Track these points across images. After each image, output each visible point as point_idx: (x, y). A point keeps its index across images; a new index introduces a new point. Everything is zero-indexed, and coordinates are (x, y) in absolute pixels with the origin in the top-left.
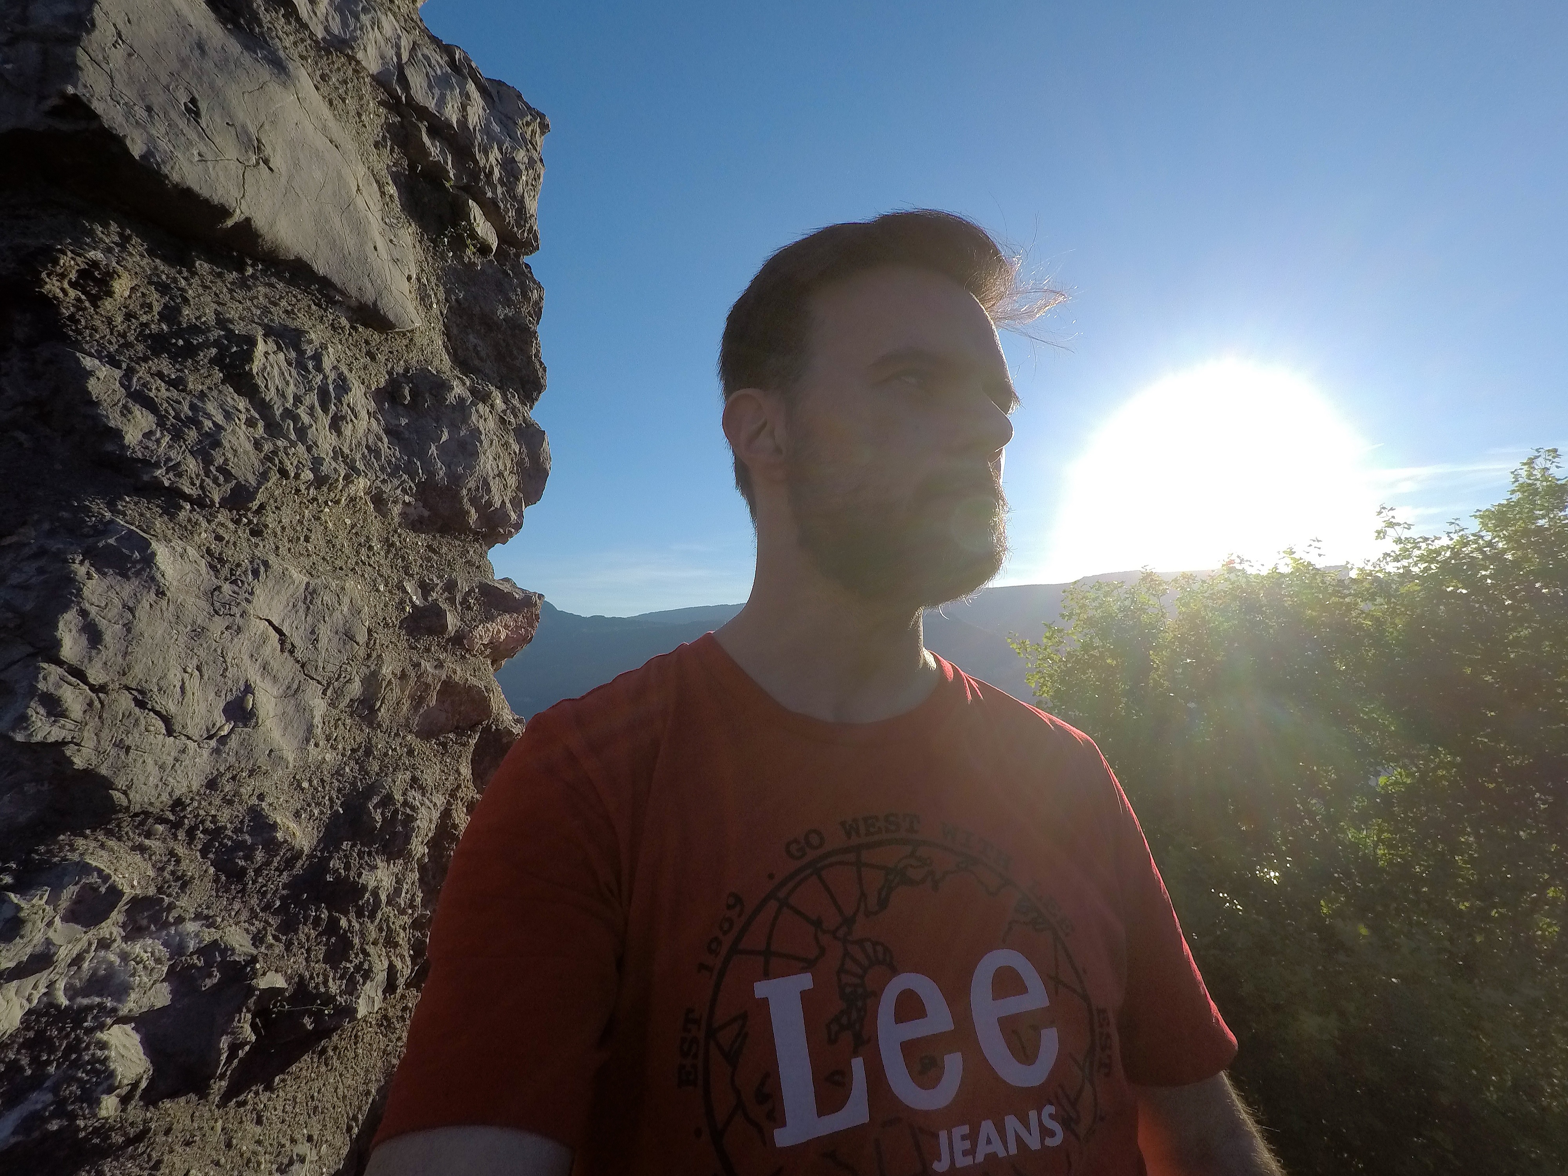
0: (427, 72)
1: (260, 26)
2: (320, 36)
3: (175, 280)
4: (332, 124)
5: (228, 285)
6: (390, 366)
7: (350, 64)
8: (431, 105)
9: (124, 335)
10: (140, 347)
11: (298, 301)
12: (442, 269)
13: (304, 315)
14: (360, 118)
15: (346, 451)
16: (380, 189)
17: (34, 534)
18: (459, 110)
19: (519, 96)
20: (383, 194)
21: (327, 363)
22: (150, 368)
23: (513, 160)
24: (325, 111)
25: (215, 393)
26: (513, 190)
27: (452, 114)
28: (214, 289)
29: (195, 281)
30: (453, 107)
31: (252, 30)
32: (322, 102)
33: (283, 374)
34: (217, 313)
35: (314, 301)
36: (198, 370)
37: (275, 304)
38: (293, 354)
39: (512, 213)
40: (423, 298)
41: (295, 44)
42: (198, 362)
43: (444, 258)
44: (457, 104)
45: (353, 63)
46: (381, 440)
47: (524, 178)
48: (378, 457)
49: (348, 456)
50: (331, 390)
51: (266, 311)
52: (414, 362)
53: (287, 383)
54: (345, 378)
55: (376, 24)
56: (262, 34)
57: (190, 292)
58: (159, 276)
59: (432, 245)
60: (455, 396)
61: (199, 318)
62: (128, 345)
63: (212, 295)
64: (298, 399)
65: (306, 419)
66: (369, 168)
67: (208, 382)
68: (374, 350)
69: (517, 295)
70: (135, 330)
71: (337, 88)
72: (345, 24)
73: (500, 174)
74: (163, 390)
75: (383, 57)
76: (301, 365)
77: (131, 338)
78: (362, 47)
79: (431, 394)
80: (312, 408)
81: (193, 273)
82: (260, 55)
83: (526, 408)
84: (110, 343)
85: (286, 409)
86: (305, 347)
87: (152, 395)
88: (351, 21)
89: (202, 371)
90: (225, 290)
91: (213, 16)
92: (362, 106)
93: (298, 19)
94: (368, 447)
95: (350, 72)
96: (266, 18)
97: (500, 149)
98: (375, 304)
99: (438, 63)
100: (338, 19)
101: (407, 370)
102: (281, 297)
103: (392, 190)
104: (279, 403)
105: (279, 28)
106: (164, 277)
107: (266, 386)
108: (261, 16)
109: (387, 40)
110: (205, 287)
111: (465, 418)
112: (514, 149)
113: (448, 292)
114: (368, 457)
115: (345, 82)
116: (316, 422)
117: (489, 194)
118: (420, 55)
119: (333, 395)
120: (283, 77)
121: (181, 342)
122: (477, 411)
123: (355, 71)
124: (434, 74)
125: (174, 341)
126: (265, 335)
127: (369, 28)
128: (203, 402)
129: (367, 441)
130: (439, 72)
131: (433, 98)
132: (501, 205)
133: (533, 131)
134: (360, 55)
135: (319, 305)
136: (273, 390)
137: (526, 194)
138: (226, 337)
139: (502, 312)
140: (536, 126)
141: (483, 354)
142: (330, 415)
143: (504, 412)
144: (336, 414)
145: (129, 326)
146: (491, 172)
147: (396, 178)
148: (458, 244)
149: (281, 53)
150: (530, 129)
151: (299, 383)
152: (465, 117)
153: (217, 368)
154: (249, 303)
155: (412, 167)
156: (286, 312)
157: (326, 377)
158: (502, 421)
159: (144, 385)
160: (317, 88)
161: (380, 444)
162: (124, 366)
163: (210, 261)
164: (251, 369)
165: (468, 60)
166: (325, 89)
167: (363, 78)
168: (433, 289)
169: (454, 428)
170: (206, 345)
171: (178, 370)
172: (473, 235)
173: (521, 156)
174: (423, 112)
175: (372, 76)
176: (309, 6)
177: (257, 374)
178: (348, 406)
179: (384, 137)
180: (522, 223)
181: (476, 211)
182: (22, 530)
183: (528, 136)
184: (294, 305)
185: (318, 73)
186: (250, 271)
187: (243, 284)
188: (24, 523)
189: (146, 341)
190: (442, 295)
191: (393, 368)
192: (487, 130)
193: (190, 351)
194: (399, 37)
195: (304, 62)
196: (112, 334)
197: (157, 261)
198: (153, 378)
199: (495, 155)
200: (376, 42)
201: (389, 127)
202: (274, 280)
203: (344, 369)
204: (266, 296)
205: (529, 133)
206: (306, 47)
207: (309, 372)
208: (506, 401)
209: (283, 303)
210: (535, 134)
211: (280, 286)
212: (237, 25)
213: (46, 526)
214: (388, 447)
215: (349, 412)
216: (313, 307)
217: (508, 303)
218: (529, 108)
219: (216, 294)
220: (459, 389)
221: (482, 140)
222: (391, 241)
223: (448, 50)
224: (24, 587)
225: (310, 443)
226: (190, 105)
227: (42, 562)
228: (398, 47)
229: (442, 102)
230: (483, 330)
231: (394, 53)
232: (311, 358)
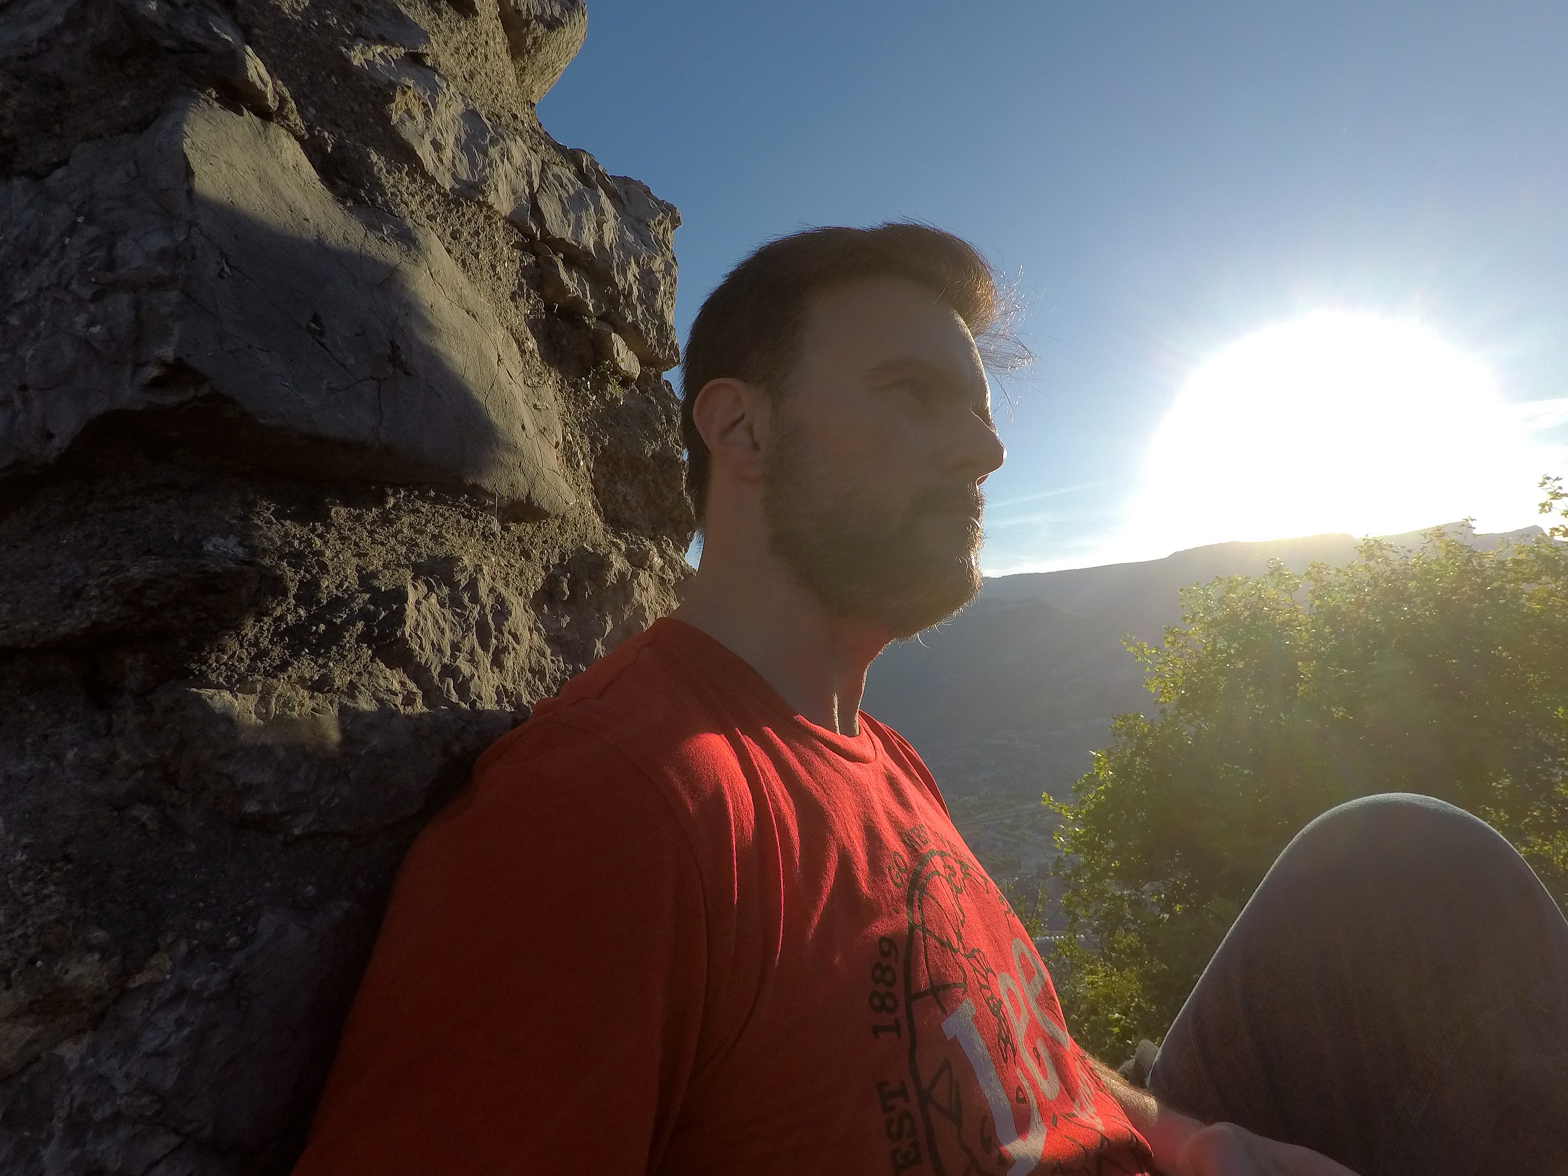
0: (560, 195)
1: (383, 194)
2: (448, 188)
3: (309, 543)
4: (468, 291)
5: (368, 527)
6: (545, 559)
7: (481, 211)
8: (567, 234)
9: (256, 644)
10: (277, 652)
11: (446, 519)
12: (585, 415)
13: (453, 534)
14: (494, 271)
15: (510, 686)
16: (520, 348)
17: (169, 964)
18: (596, 231)
19: (647, 191)
20: (523, 352)
21: (483, 589)
22: (289, 677)
23: (651, 272)
24: (461, 278)
25: (365, 678)
26: (653, 306)
27: (589, 240)
28: (353, 538)
29: (333, 536)
30: (589, 230)
31: (374, 201)
32: (455, 267)
33: (437, 622)
34: (359, 569)
35: (463, 514)
36: (345, 657)
37: (421, 532)
38: (446, 590)
39: (653, 333)
40: (569, 457)
41: (422, 203)
42: (343, 647)
43: (586, 403)
44: (593, 225)
45: (485, 209)
46: (543, 655)
47: (662, 288)
48: (542, 679)
49: (512, 693)
50: (490, 621)
51: (412, 545)
52: (569, 545)
53: (443, 632)
54: (503, 599)
55: (506, 155)
56: (386, 203)
57: (328, 553)
58: (291, 544)
59: (573, 390)
60: (615, 573)
61: (341, 585)
62: (262, 654)
63: (352, 546)
64: (456, 647)
65: (466, 669)
66: (507, 328)
67: (357, 667)
68: (528, 546)
69: (662, 424)
70: (268, 630)
71: (469, 244)
72: (473, 164)
73: (639, 290)
74: (307, 701)
75: (514, 192)
76: (455, 602)
77: (265, 643)
78: (493, 188)
79: (590, 579)
80: (472, 652)
81: (328, 526)
82: (385, 232)
83: (681, 554)
84: (241, 660)
85: (444, 666)
86: (458, 577)
87: (295, 714)
88: (479, 158)
89: (349, 657)
90: (365, 534)
91: (329, 195)
92: (495, 256)
93: (424, 174)
94: (531, 670)
95: (481, 220)
96: (388, 181)
97: (637, 263)
98: (528, 497)
99: (570, 180)
100: (465, 161)
101: (562, 557)
102: (428, 522)
103: (531, 344)
104: (436, 661)
105: (403, 189)
106: (296, 543)
107: (421, 647)
108: (383, 181)
109: (517, 170)
110: (343, 539)
111: (628, 595)
112: (651, 258)
113: (593, 441)
114: (533, 682)
115: (477, 233)
116: (477, 668)
117: (630, 319)
118: (551, 176)
119: (493, 627)
120: (414, 252)
121: (322, 627)
122: (639, 584)
123: (487, 218)
124: (566, 195)
125: (314, 628)
126: (414, 579)
127: (499, 162)
128: (353, 697)
129: (530, 663)
130: (571, 191)
131: (569, 226)
132: (642, 327)
133: (664, 229)
134: (492, 199)
135: (469, 517)
136: (428, 647)
137: (665, 307)
138: (371, 601)
139: (650, 449)
140: (667, 223)
141: (633, 503)
142: (491, 652)
143: (662, 569)
144: (497, 647)
145: (261, 628)
146: (630, 293)
147: (533, 325)
148: (600, 385)
149: (409, 222)
150: (662, 227)
151: (455, 625)
152: (601, 237)
153: (365, 645)
154: (392, 541)
155: (549, 308)
156: (434, 537)
157: (483, 607)
158: (662, 581)
159: (285, 704)
160: (449, 251)
161: (543, 661)
162: (259, 687)
163: (346, 504)
164: (403, 633)
165: (594, 164)
166: (457, 250)
167: (496, 223)
168: (578, 444)
169: (617, 613)
170: (350, 622)
171: (321, 666)
172: (616, 371)
173: (658, 265)
174: (558, 244)
175: (505, 218)
176: (435, 155)
177: (410, 636)
178: (510, 632)
179: (520, 285)
180: (664, 341)
181: (618, 342)
182: (153, 961)
183: (661, 237)
184: (441, 526)
185: (448, 231)
186: (391, 501)
187: (386, 520)
188: (156, 949)
189: (282, 639)
190: (587, 448)
191: (548, 561)
192: (622, 243)
193: (334, 635)
194: (529, 163)
195: (433, 224)
196: (242, 646)
197: (288, 523)
198: (294, 689)
199: (633, 270)
200: (506, 176)
201: (524, 271)
202: (419, 503)
203: (502, 590)
204: (411, 526)
205: (661, 232)
206: (433, 203)
207: (465, 608)
208: (662, 554)
209: (430, 528)
210: (667, 231)
211: (426, 508)
212: (358, 201)
213: (183, 948)
214: (552, 661)
215: (511, 639)
216: (463, 521)
217: (654, 435)
218: (659, 203)
219: (356, 544)
220: (618, 563)
221: (619, 257)
222: (535, 406)
223: (573, 157)
225: (474, 697)
226: (313, 325)
227: (181, 1010)
228: (529, 174)
229: (578, 228)
230: (630, 475)
231: (525, 183)
232: (465, 589)
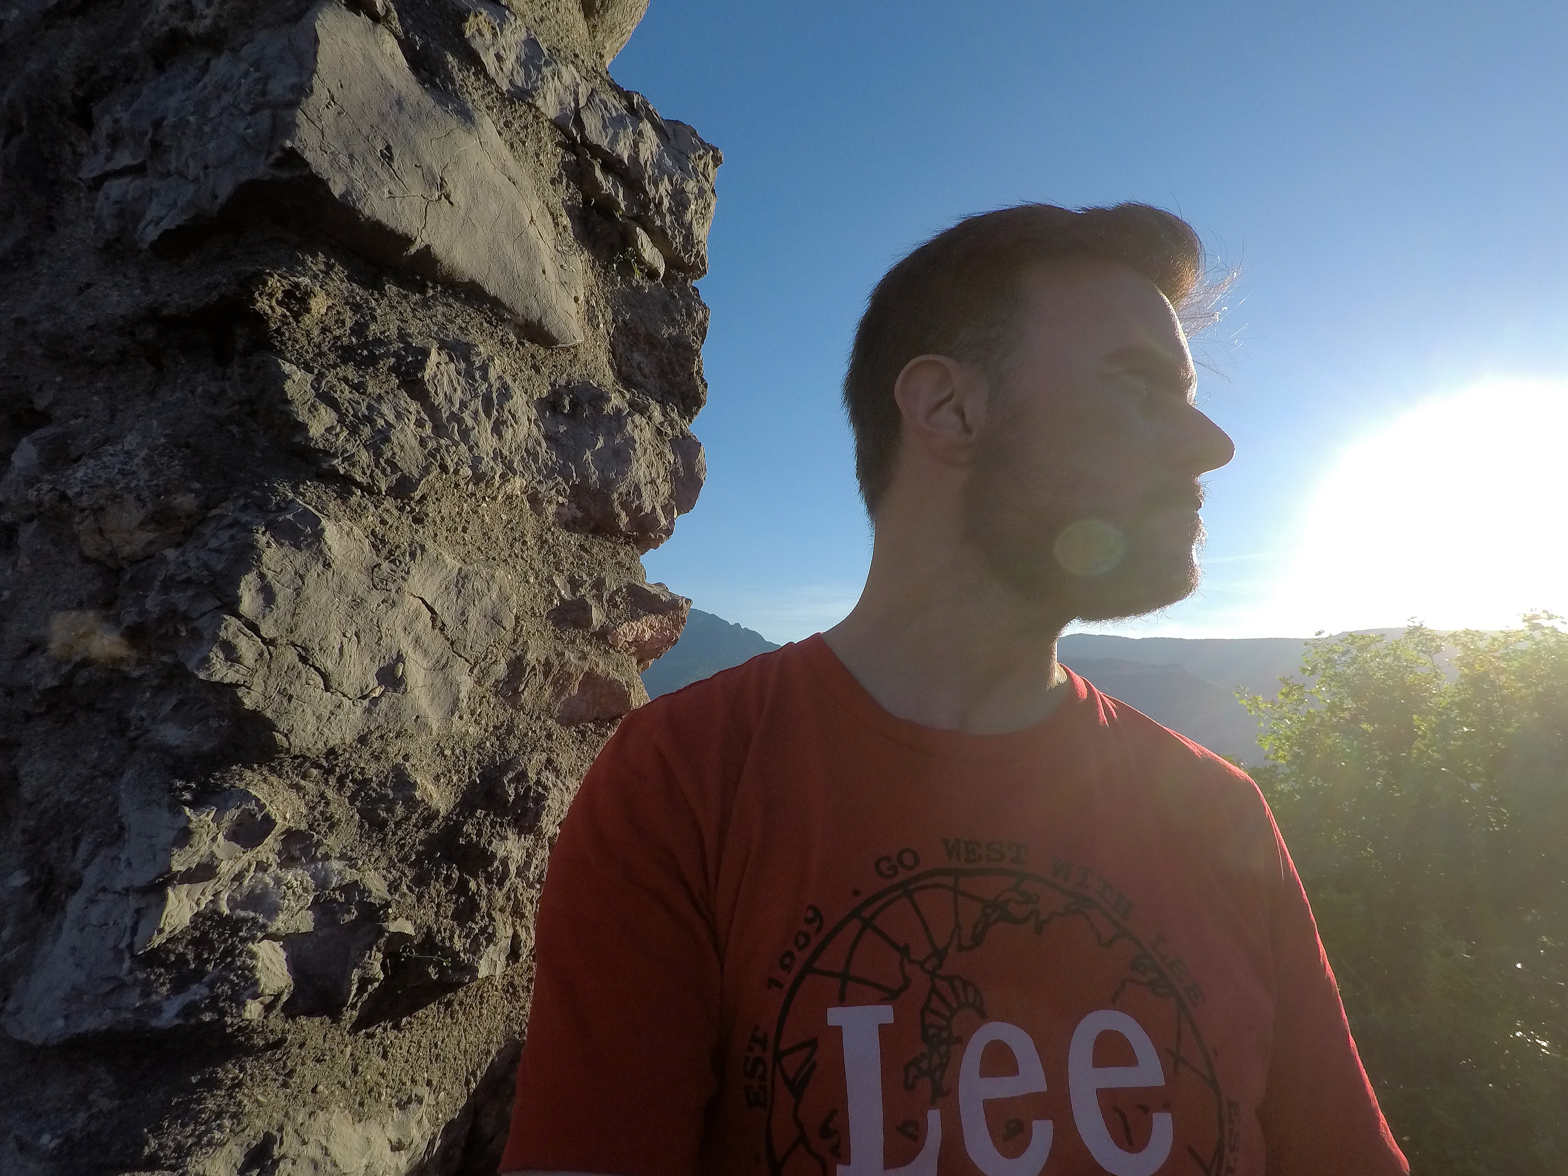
0: (603, 115)
1: (453, 84)
2: (505, 89)
3: (367, 301)
4: (511, 163)
5: (412, 306)
6: (553, 378)
7: (531, 111)
8: (604, 143)
9: (319, 346)
10: (332, 356)
11: (472, 319)
12: (612, 292)
13: (476, 332)
14: (538, 158)
15: (506, 452)
16: (554, 220)
17: (232, 508)
18: (631, 147)
19: (694, 133)
20: (556, 225)
21: (493, 374)
22: (337, 374)
23: (683, 191)
24: (506, 152)
25: (391, 396)
26: (682, 218)
27: (624, 151)
28: (400, 308)
29: (385, 302)
30: (625, 144)
31: (446, 88)
32: (503, 146)
33: (452, 382)
34: (400, 329)
35: (485, 319)
36: (378, 376)
37: (452, 322)
38: (463, 365)
39: (679, 239)
40: (591, 318)
41: (483, 97)
42: (378, 370)
43: (613, 283)
44: (629, 142)
45: (533, 110)
46: (540, 444)
47: (693, 207)
48: (536, 461)
49: (506, 457)
50: (495, 397)
51: (443, 327)
52: (576, 376)
53: (455, 390)
54: (508, 386)
55: (557, 74)
56: (455, 91)
57: (379, 311)
58: (354, 298)
59: (603, 271)
60: (612, 408)
61: (384, 332)
62: (321, 354)
63: (398, 314)
64: (464, 405)
65: (469, 422)
66: (544, 202)
67: (385, 386)
68: (539, 364)
69: (682, 315)
70: (329, 342)
71: (518, 133)
72: (528, 76)
73: (670, 204)
74: (347, 392)
75: (561, 103)
76: (469, 374)
77: (325, 348)
78: (542, 95)
79: (590, 404)
80: (476, 412)
81: (383, 295)
82: (450, 108)
83: (685, 421)
84: (307, 352)
85: (452, 413)
86: (474, 358)
87: (336, 396)
88: (534, 73)
89: (381, 377)
90: (409, 309)
91: (414, 78)
92: (540, 147)
93: (486, 76)
94: (527, 450)
95: (530, 118)
96: (458, 76)
97: (671, 181)
98: (540, 321)
99: (614, 106)
100: (522, 73)
101: (568, 383)
102: (457, 316)
103: (566, 221)
104: (446, 407)
105: (469, 84)
106: (358, 298)
107: (436, 392)
108: (455, 75)
109: (566, 88)
110: (392, 307)
111: (621, 427)
112: (683, 180)
113: (616, 314)
114: (527, 460)
115: (526, 127)
116: (478, 426)
117: (658, 223)
118: (597, 100)
119: (496, 402)
120: (469, 124)
121: (365, 353)
122: (633, 421)
123: (535, 117)
124: (609, 116)
125: (360, 351)
126: (440, 349)
127: (550, 78)
128: (380, 403)
129: (527, 445)
130: (614, 114)
131: (606, 137)
132: (670, 232)
133: (705, 164)
134: (539, 103)
135: (490, 323)
136: (442, 396)
137: (694, 222)
138: (405, 349)
139: (666, 332)
140: (709, 158)
141: (647, 371)
142: (493, 420)
143: (662, 424)
144: (498, 419)
145: (324, 338)
146: (661, 203)
147: (570, 211)
148: (626, 269)
149: (470, 105)
150: (703, 162)
151: (466, 390)
152: (637, 153)
153: (394, 375)
154: (428, 321)
155: (586, 201)
156: (461, 328)
157: (491, 386)
158: (659, 432)
159: (331, 388)
160: (500, 134)
161: (538, 448)
162: (316, 371)
163: (399, 285)
164: (423, 376)
165: (645, 103)
166: (507, 134)
167: (543, 123)
168: (601, 311)
169: (609, 436)
170: (387, 355)
171: (360, 376)
172: (640, 261)
173: (691, 186)
174: (596, 150)
175: (550, 120)
176: (497, 64)
177: (428, 380)
178: (509, 411)
179: (560, 175)
180: (689, 248)
181: (643, 238)
182: (223, 504)
183: (700, 169)
184: (468, 323)
185: (502, 121)
186: (431, 293)
187: (425, 304)
188: (226, 499)
189: (337, 351)
190: (609, 316)
191: (556, 380)
192: (659, 165)
193: (372, 360)
194: (578, 85)
195: (490, 112)
196: (309, 345)
197: (354, 285)
198: (340, 382)
199: (665, 187)
200: (555, 91)
201: (565, 165)
202: (451, 300)
203: (509, 380)
204: (444, 314)
205: (701, 165)
206: (492, 98)
207: (476, 381)
208: (665, 414)
209: (459, 321)
210: (708, 166)
211: (457, 305)
212: (434, 85)
213: (242, 502)
214: (546, 451)
215: (510, 417)
216: (485, 324)
217: (673, 322)
218: (702, 142)
219: (400, 313)
220: (616, 400)
221: (654, 173)
222: (562, 266)
223: (627, 96)
224: (219, 551)
225: (472, 443)
226: (385, 151)
227: (233, 531)
228: (576, 94)
229: (615, 140)
230: (647, 349)
231: (572, 99)
232: (478, 369)
